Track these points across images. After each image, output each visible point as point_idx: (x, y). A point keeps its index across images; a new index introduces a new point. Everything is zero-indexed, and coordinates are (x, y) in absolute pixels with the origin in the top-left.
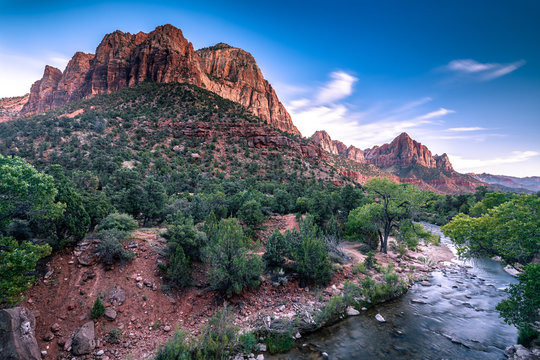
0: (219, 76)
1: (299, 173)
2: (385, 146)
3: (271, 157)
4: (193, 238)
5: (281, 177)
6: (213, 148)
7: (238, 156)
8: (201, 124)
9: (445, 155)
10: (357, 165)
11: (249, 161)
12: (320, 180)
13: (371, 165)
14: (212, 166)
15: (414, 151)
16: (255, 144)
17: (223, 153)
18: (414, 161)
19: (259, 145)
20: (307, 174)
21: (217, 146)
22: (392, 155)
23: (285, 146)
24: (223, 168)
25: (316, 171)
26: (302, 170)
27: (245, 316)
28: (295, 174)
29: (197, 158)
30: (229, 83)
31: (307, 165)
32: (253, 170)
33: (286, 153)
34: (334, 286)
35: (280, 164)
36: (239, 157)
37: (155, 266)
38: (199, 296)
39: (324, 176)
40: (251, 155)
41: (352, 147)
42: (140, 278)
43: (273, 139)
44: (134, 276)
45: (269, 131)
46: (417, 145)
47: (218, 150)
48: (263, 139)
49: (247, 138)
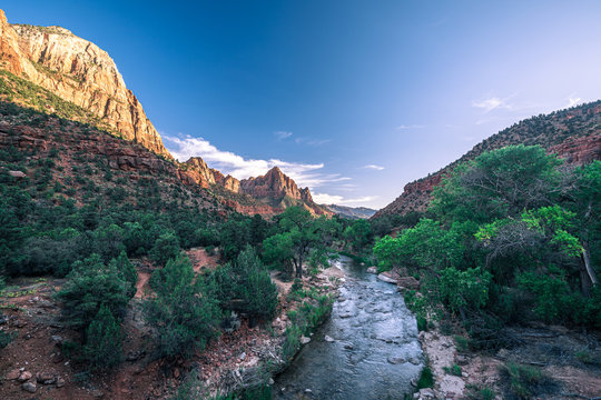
0: (53, 68)
1: (179, 202)
2: (260, 178)
3: (143, 183)
4: (120, 291)
5: (159, 206)
6: (51, 165)
7: (94, 178)
8: (28, 129)
9: (307, 189)
10: (234, 195)
11: (110, 185)
12: (204, 210)
13: (248, 195)
14: (50, 189)
15: (284, 184)
16: (120, 165)
17: (68, 174)
18: (284, 193)
19: (125, 167)
20: (189, 203)
21: (58, 164)
22: (266, 186)
23: (161, 171)
24: (70, 193)
25: (199, 200)
26: (183, 198)
27: (205, 380)
28: (176, 202)
29: (20, 178)
30: (71, 82)
31: (189, 193)
32: (117, 197)
33: (162, 179)
34: (278, 319)
35: (156, 191)
36: (96, 180)
37: (51, 347)
38: (138, 373)
39: (208, 205)
40: (114, 178)
41: (229, 177)
42: (27, 374)
43: (145, 161)
44: (14, 374)
45: (141, 150)
46: (287, 179)
47: (60, 169)
48: (132, 160)
49: (107, 156)
